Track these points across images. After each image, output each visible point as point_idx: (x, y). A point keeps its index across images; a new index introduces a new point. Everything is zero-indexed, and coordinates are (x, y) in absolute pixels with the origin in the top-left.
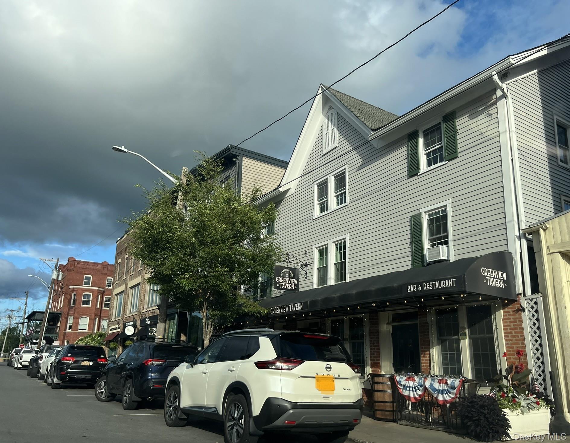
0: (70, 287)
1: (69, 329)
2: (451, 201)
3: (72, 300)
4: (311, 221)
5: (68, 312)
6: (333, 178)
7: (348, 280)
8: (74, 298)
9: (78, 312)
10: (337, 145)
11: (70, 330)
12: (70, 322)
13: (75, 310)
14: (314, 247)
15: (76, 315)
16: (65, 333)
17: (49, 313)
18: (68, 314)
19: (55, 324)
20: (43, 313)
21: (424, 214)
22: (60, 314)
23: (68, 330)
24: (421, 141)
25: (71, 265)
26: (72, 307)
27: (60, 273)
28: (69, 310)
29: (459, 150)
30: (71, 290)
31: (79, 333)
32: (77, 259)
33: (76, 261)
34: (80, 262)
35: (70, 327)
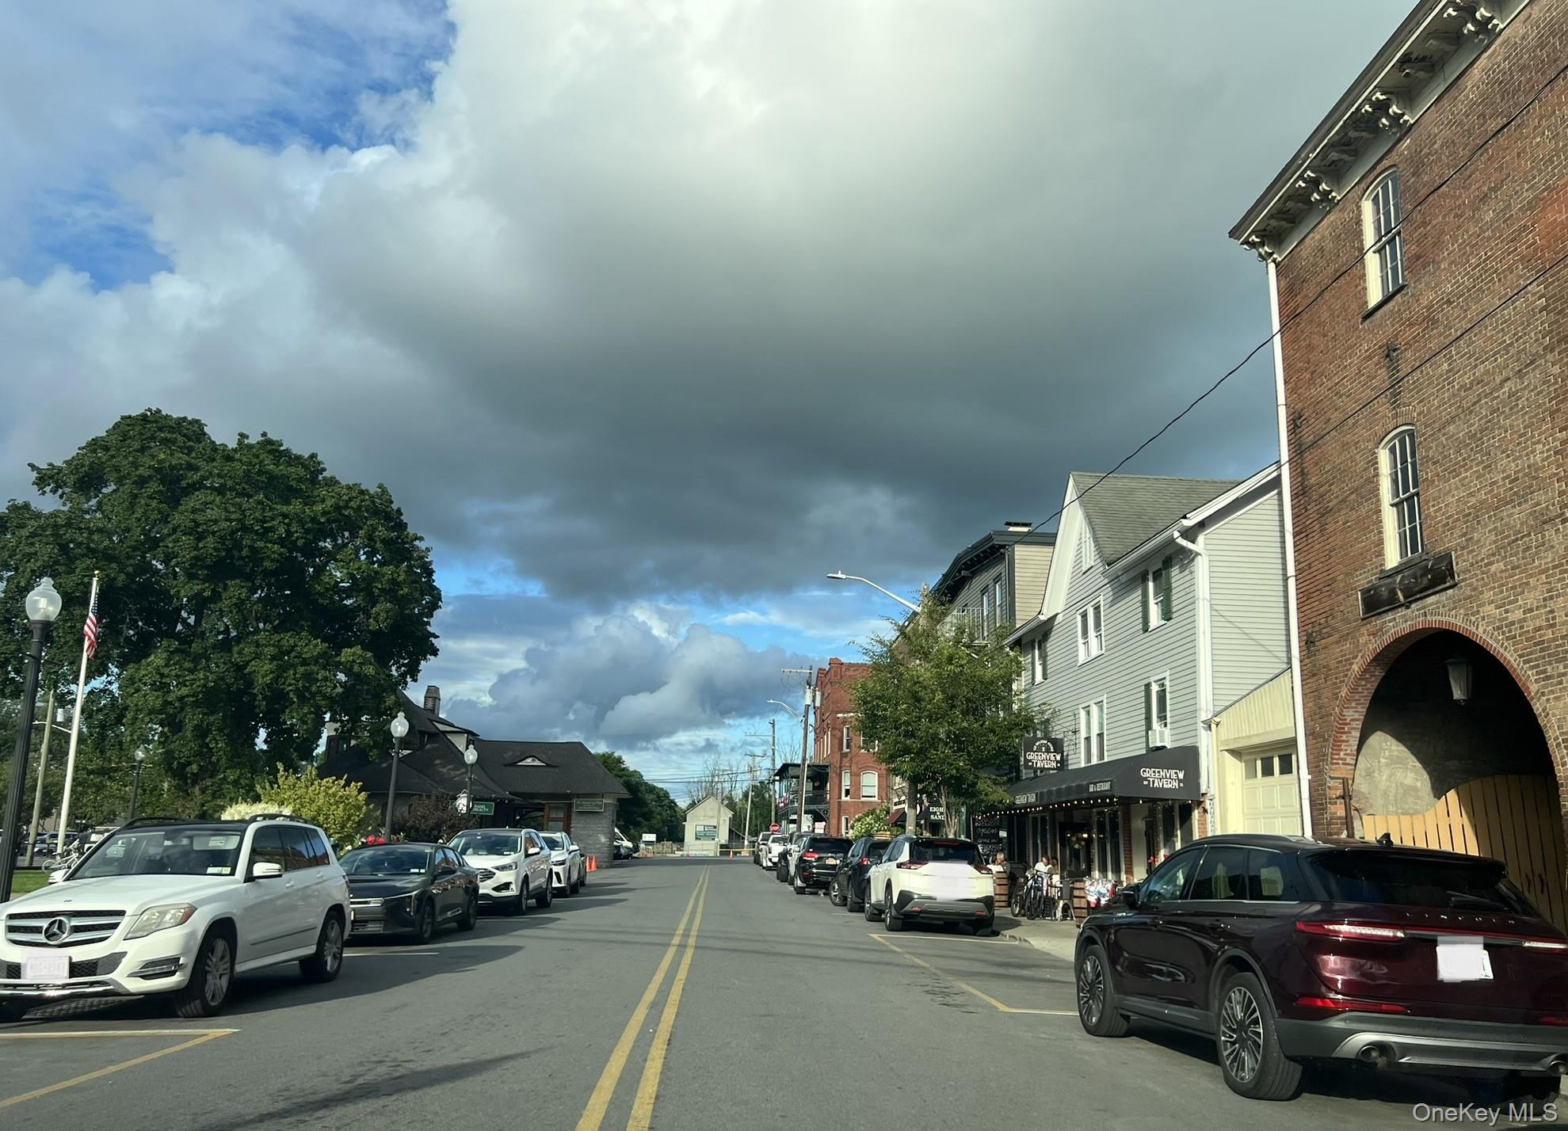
0: (839, 715)
1: (846, 796)
2: (1168, 673)
3: (845, 741)
4: (1076, 668)
5: (841, 763)
6: (1092, 609)
7: (1106, 760)
8: (848, 736)
9: (857, 763)
10: (1093, 564)
11: (848, 798)
12: (846, 782)
13: (851, 759)
14: (1080, 706)
15: (854, 768)
16: (839, 803)
17: (808, 766)
18: (841, 767)
19: (822, 787)
20: (798, 765)
21: (1153, 684)
22: (827, 766)
23: (844, 798)
24: (1151, 585)
25: (836, 672)
26: (847, 753)
27: (817, 693)
28: (841, 760)
29: (1174, 610)
30: (840, 721)
31: (862, 802)
32: (844, 660)
33: (842, 664)
34: (850, 665)
35: (847, 792)
